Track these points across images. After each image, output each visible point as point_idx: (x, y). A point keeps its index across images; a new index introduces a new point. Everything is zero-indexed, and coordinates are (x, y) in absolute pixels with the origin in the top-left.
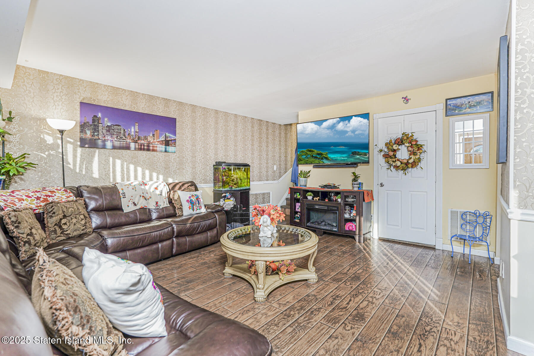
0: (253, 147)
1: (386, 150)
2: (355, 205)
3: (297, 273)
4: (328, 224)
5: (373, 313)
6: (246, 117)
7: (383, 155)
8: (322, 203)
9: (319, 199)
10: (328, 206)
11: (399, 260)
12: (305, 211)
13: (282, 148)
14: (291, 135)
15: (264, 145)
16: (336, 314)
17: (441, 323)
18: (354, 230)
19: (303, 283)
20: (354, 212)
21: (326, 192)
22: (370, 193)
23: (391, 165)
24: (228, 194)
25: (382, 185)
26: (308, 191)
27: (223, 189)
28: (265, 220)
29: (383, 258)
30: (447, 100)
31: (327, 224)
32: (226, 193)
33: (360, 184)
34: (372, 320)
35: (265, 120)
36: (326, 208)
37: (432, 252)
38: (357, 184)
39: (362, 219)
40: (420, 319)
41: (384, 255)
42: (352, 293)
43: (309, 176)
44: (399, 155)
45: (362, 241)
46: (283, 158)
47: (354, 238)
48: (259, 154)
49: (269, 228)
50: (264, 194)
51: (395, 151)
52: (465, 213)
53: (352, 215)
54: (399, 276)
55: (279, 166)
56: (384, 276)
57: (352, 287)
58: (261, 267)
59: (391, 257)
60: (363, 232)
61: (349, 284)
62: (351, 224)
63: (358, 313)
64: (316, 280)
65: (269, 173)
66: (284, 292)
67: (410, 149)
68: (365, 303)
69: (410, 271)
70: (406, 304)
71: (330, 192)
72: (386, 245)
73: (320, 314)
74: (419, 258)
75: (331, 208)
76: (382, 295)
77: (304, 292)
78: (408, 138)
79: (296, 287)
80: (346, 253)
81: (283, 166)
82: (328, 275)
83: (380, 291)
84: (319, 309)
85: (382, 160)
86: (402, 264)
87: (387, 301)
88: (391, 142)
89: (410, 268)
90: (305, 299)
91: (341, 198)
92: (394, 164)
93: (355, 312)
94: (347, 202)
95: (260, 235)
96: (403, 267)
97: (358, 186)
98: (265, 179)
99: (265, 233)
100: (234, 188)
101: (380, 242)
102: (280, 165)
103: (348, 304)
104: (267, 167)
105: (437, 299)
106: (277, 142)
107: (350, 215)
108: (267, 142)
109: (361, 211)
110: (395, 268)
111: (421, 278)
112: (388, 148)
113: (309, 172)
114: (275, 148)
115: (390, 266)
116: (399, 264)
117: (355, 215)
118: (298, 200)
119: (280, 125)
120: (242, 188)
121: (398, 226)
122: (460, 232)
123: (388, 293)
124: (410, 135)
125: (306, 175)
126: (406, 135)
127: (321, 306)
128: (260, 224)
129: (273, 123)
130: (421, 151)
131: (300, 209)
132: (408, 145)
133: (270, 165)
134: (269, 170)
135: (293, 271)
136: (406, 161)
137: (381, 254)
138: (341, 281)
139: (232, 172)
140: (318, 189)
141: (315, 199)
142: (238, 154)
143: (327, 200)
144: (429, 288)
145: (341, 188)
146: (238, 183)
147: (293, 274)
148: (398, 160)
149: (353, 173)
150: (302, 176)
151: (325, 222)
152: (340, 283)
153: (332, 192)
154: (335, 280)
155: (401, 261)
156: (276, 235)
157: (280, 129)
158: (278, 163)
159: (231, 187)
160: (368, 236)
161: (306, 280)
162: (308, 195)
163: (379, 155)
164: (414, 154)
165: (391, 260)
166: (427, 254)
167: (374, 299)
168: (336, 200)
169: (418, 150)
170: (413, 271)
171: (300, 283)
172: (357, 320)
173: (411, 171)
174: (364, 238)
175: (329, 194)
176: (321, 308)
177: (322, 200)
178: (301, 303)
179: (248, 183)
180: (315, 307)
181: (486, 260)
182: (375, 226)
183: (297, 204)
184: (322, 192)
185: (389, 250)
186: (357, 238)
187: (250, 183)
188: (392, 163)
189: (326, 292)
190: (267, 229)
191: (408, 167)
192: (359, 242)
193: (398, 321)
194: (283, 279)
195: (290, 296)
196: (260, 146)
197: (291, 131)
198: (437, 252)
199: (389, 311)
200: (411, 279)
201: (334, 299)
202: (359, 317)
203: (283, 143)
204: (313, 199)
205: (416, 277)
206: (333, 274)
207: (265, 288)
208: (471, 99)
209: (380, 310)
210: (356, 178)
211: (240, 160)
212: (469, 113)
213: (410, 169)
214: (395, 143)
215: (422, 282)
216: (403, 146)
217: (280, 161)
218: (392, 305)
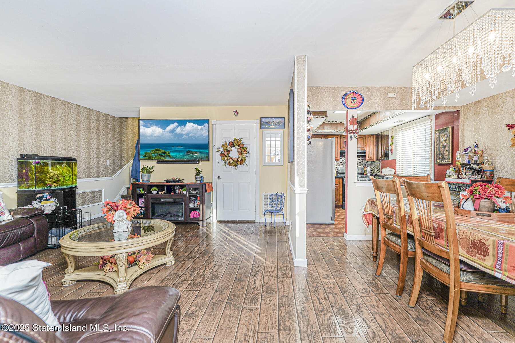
0: (79, 138)
1: (222, 150)
2: (198, 196)
3: (155, 260)
4: (174, 215)
5: (223, 272)
6: (69, 103)
7: (220, 154)
8: (168, 196)
9: (164, 193)
10: (174, 199)
11: (234, 234)
12: (150, 205)
13: (117, 142)
14: (127, 129)
15: (94, 138)
16: (197, 281)
17: (264, 264)
18: (198, 217)
19: (162, 267)
20: (198, 202)
21: (171, 186)
22: (210, 185)
23: (226, 162)
24: (45, 195)
25: (219, 178)
26: (152, 186)
27: (37, 189)
28: (121, 214)
29: (223, 235)
30: (261, 118)
31: (172, 215)
32: (42, 194)
33: (201, 178)
34: (224, 277)
35: (95, 110)
36: (172, 200)
37: (253, 225)
38: (199, 178)
39: (205, 207)
40: (253, 266)
41: (223, 232)
42: (206, 264)
43: (153, 171)
44: (231, 154)
45: (205, 225)
46: (117, 153)
47: (198, 224)
48: (86, 147)
49: (125, 222)
50: (94, 192)
51: (228, 151)
52: (271, 195)
53: (196, 205)
54: (236, 244)
55: (112, 161)
56: (226, 246)
57: (204, 260)
58: (122, 259)
59: (229, 233)
60: (206, 218)
61: (201, 258)
62: (195, 213)
63: (213, 275)
64: (174, 262)
65: (100, 168)
66: (145, 279)
67: (239, 150)
68: (217, 267)
69: (242, 239)
70: (243, 260)
71: (174, 186)
72: (222, 226)
73: (184, 285)
74: (247, 230)
75: (177, 200)
76: (227, 259)
77: (165, 274)
78: (237, 142)
79: (155, 272)
80: (194, 236)
81: (117, 161)
82: (183, 256)
83: (225, 257)
84: (182, 282)
85: (219, 158)
86: (236, 236)
87: (231, 262)
88: (226, 143)
89: (242, 238)
90: (167, 279)
91: (187, 191)
92: (228, 162)
93: (211, 275)
94: (192, 193)
95: (114, 231)
96: (237, 238)
97: (200, 179)
98: (96, 175)
99: (121, 228)
100: (53, 187)
101: (219, 224)
102: (114, 160)
103: (204, 271)
104: (98, 162)
105: (260, 251)
106: (110, 135)
107: (194, 205)
108: (98, 135)
109: (204, 201)
110: (232, 240)
111: (250, 242)
112: (224, 149)
113: (153, 167)
114: (108, 141)
115: (229, 239)
116: (235, 236)
117: (199, 204)
118: (142, 196)
119: (114, 117)
120: (66, 187)
121: (231, 209)
122: (269, 208)
123: (231, 257)
124: (239, 140)
125: (149, 170)
126: (236, 140)
127: (183, 280)
128: (114, 220)
129: (105, 114)
130: (246, 152)
131: (144, 204)
132: (237, 147)
133: (101, 160)
134: (100, 166)
135: (152, 259)
136: (236, 160)
137: (221, 232)
138: (195, 258)
139: (50, 168)
140: (164, 183)
141: (160, 193)
142: (57, 145)
143: (172, 193)
144: (255, 247)
145: (185, 182)
146: (59, 180)
147: (152, 261)
148: (231, 158)
149: (196, 168)
150: (145, 172)
151: (171, 213)
152: (194, 259)
153: (177, 186)
154: (190, 258)
155: (236, 234)
156: (130, 229)
157: (114, 122)
158: (112, 158)
159: (50, 186)
160: (209, 221)
161: (164, 264)
162: (153, 190)
163: (217, 154)
164: (242, 154)
165: (229, 235)
166: (251, 227)
167: (223, 263)
168: (181, 193)
169: (244, 152)
170: (244, 239)
171: (159, 268)
172: (213, 280)
173: (240, 167)
174: (206, 223)
175: (174, 188)
176: (184, 281)
177: (167, 193)
178: (165, 283)
179: (74, 180)
180: (178, 282)
181: (282, 224)
182: (214, 211)
183: (140, 199)
184: (167, 186)
185: (226, 228)
186: (201, 223)
187: (76, 180)
188: (226, 160)
189: (184, 268)
190: (123, 224)
191: (238, 164)
192: (203, 227)
193: (240, 272)
194: (142, 268)
195: (152, 280)
196: (89, 139)
197: (126, 125)
198: (256, 224)
199: (234, 267)
200: (244, 245)
201: (192, 271)
202: (215, 277)
203: (117, 137)
204: (158, 193)
205: (247, 242)
206: (187, 254)
207: (127, 280)
208: (274, 120)
209: (228, 268)
210: (198, 173)
211: (59, 153)
212: (273, 129)
213: (239, 166)
214: (229, 145)
215: (251, 244)
216: (234, 147)
217: (114, 156)
218: (235, 263)
